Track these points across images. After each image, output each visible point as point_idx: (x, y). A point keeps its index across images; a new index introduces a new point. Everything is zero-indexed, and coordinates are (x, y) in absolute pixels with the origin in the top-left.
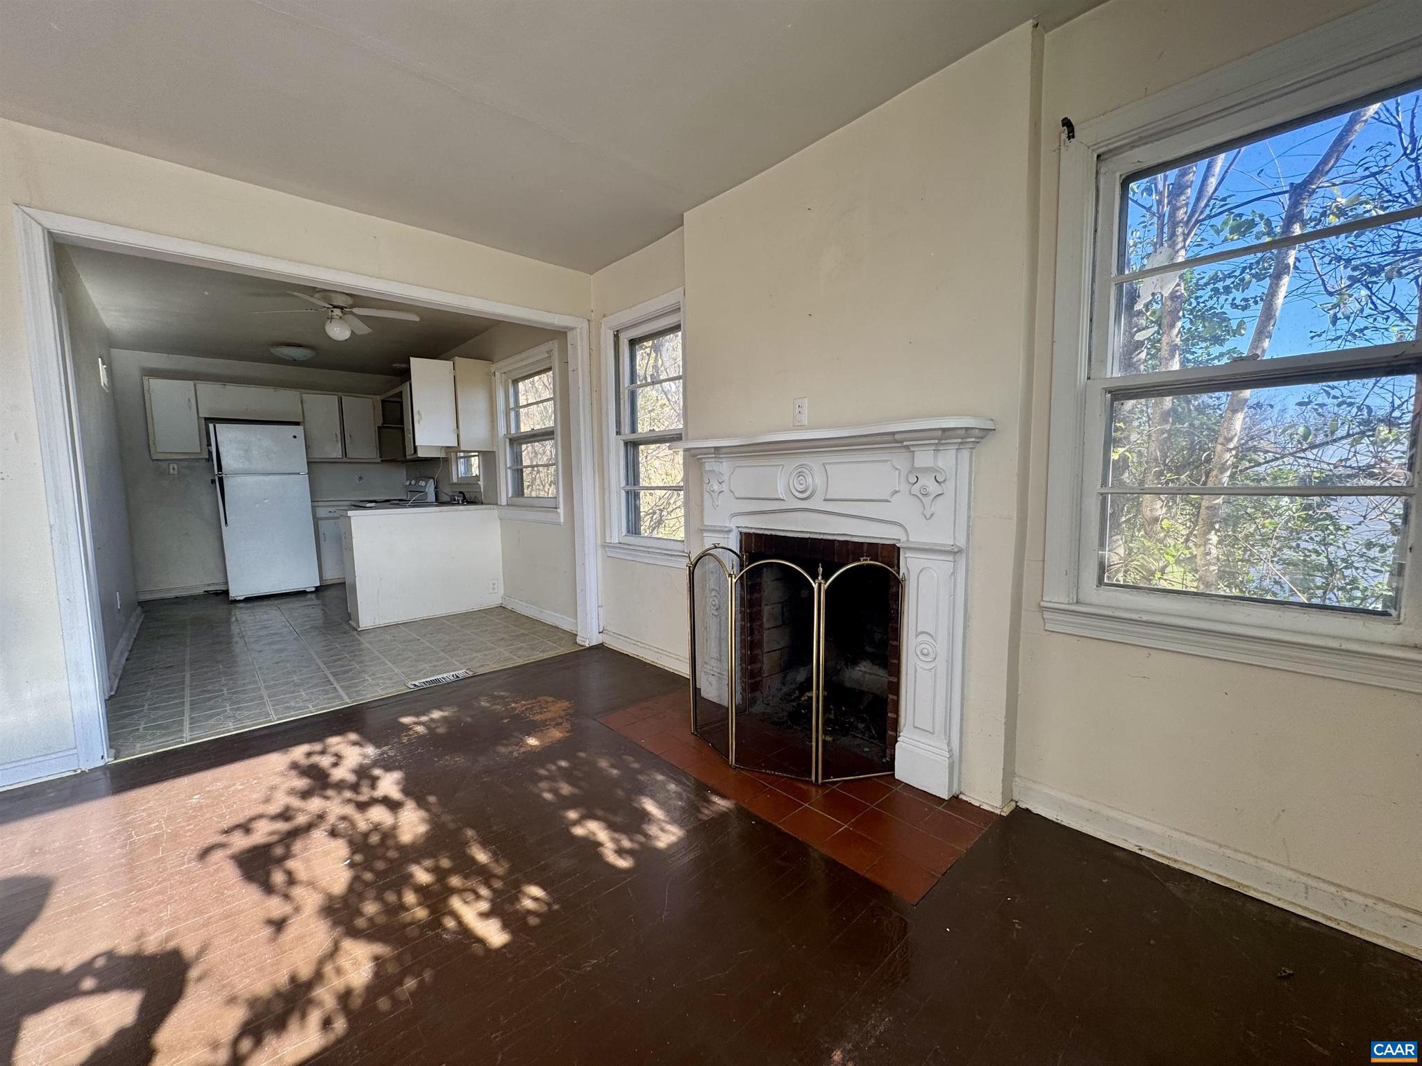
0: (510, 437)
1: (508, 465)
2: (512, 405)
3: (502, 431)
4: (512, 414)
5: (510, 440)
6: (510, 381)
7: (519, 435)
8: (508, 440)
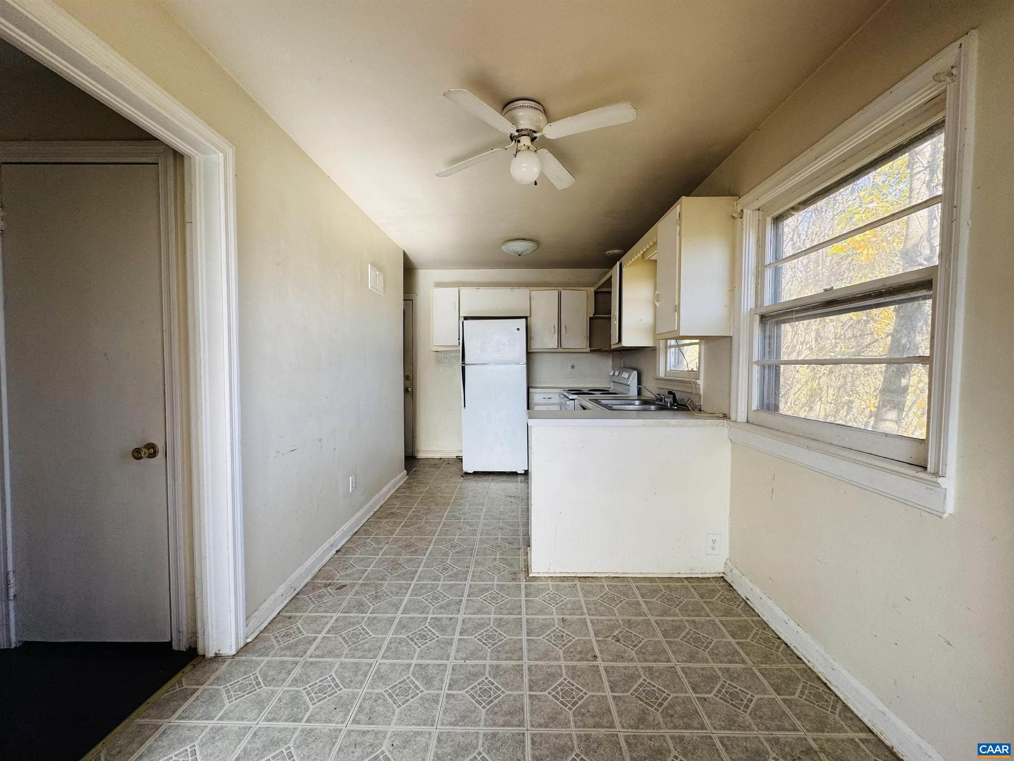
0: (763, 311)
1: (755, 359)
2: (769, 258)
3: (748, 302)
4: (769, 274)
5: (763, 318)
6: (769, 220)
7: (778, 307)
8: (757, 318)
